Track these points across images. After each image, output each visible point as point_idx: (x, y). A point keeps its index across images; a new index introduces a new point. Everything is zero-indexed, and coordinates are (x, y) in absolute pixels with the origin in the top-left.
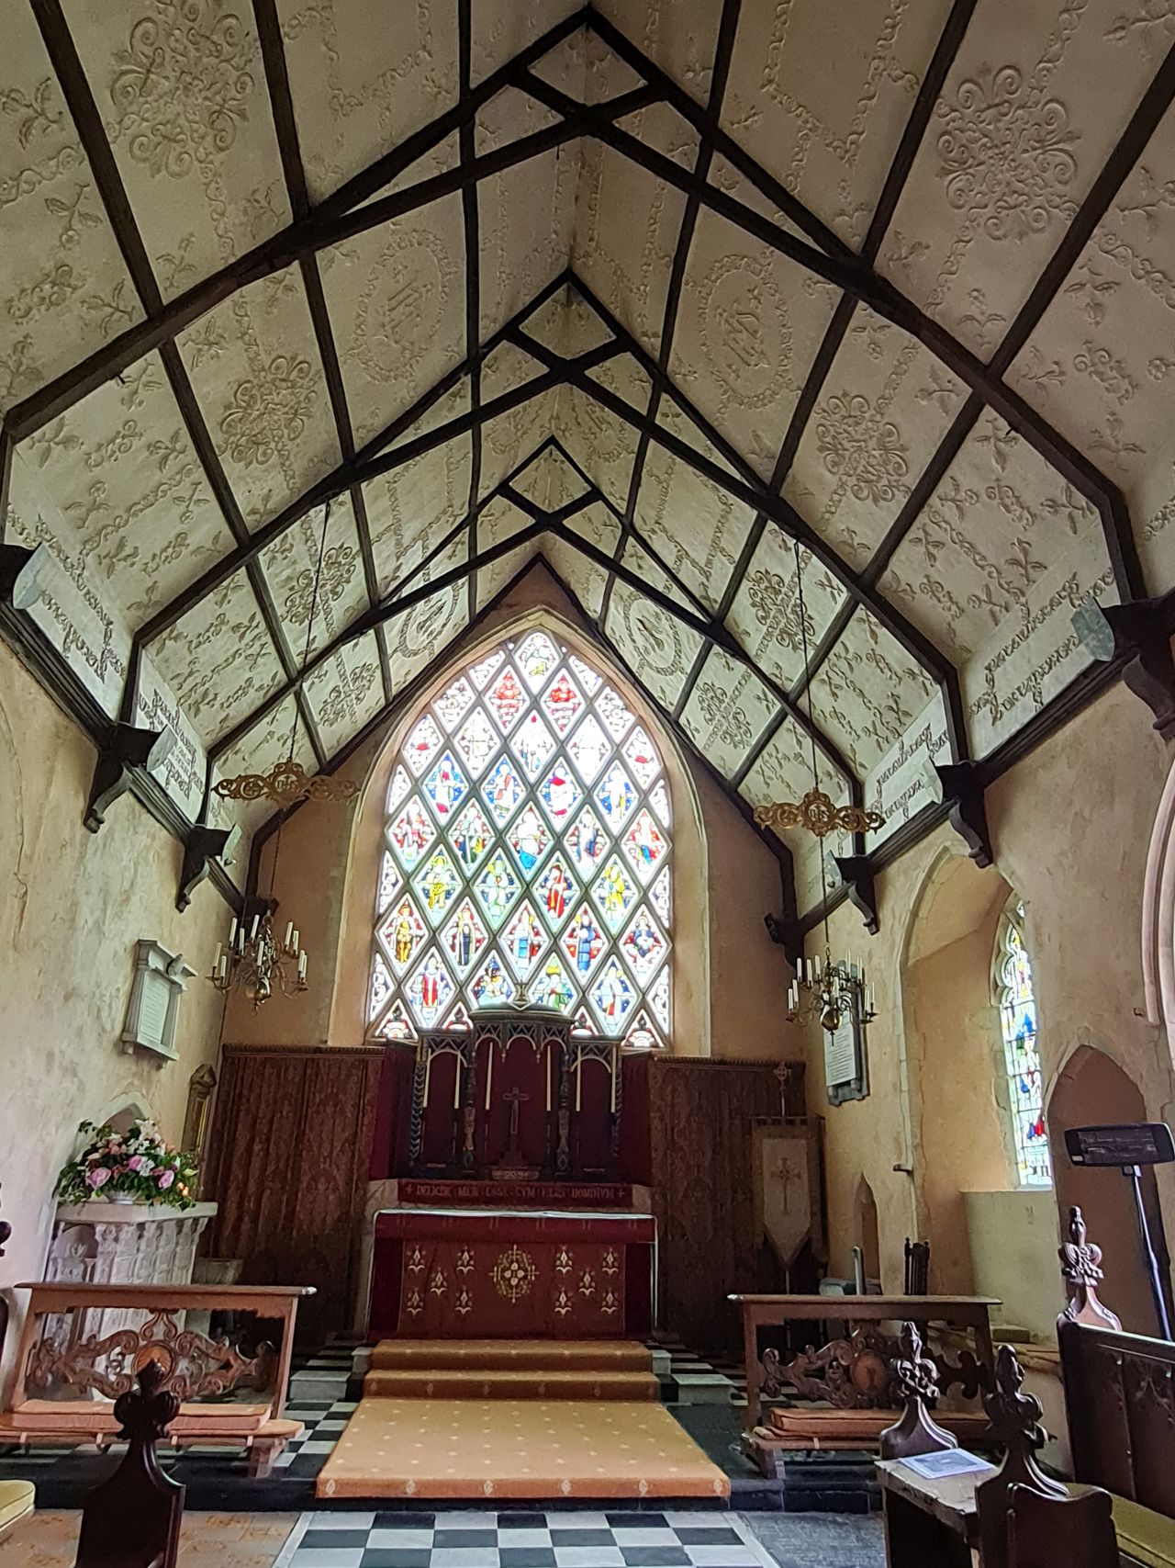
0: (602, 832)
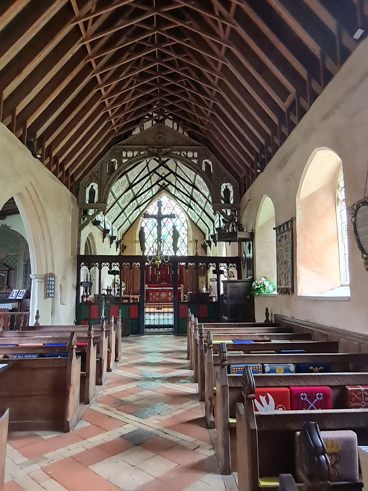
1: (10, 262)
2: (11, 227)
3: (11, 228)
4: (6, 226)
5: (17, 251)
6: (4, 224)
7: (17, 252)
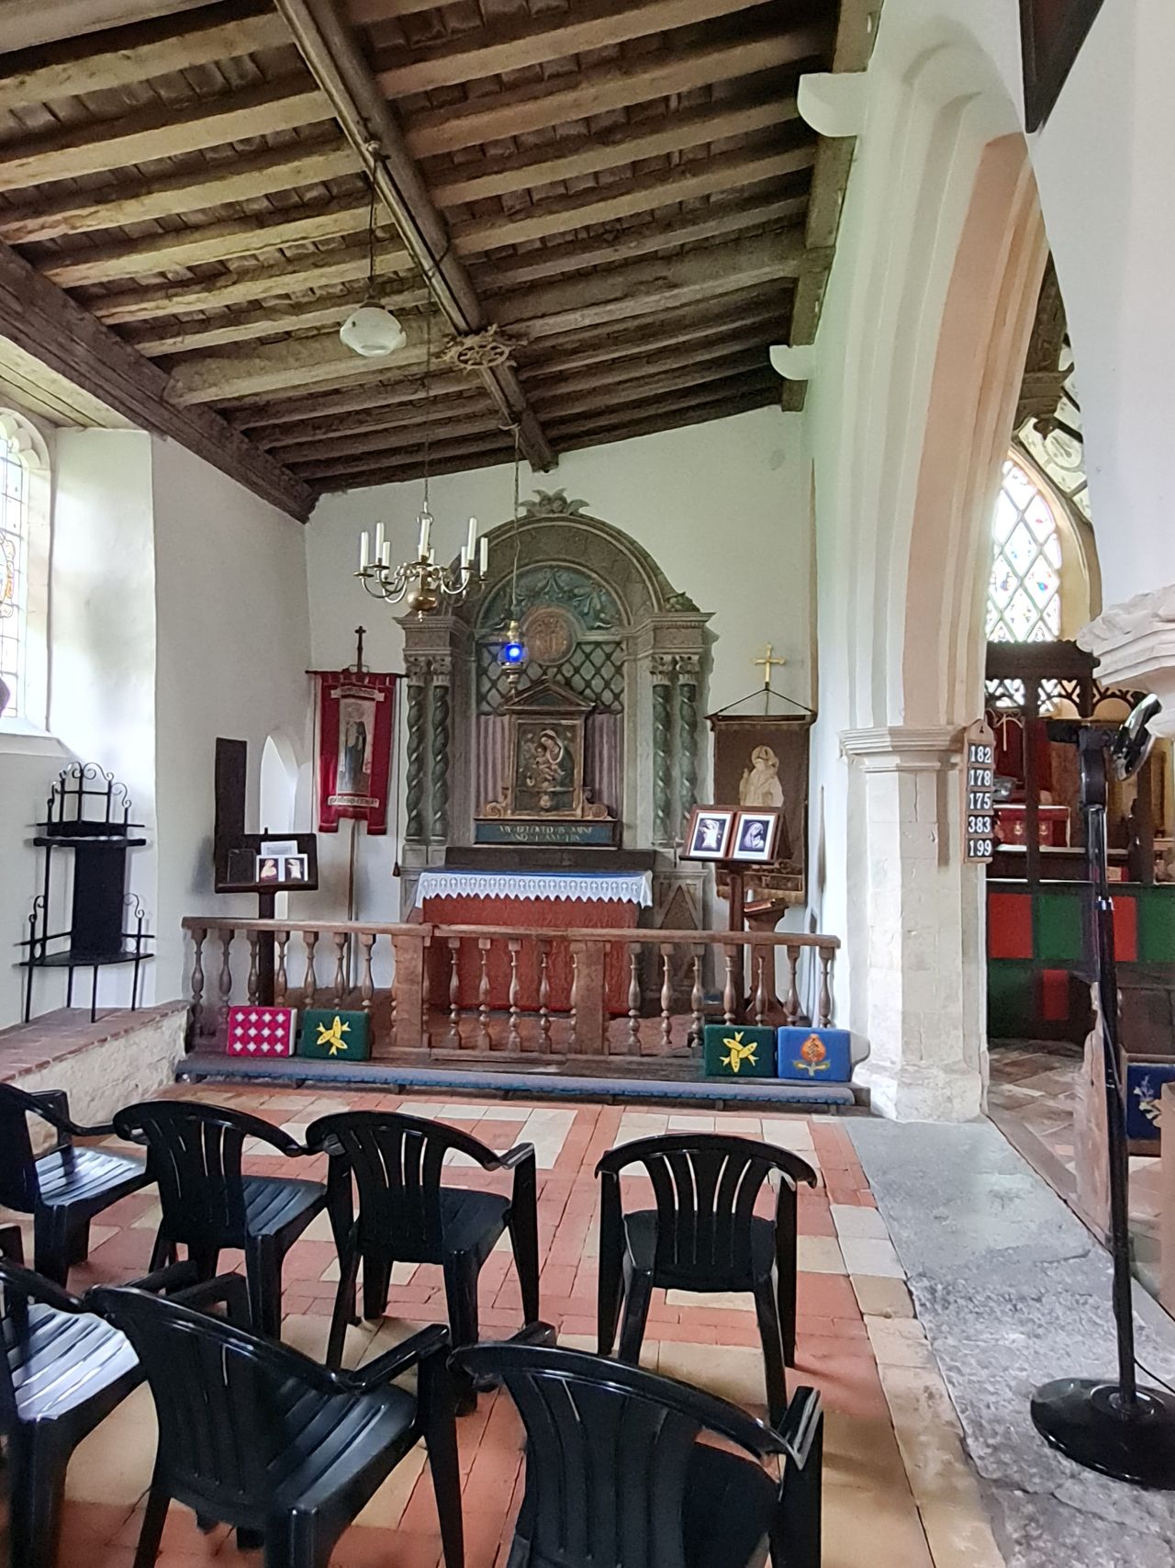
0: (1011, 574)
1: (587, 672)
2: (584, 504)
3: (582, 511)
4: (564, 500)
5: (620, 620)
6: (551, 493)
7: (621, 624)
